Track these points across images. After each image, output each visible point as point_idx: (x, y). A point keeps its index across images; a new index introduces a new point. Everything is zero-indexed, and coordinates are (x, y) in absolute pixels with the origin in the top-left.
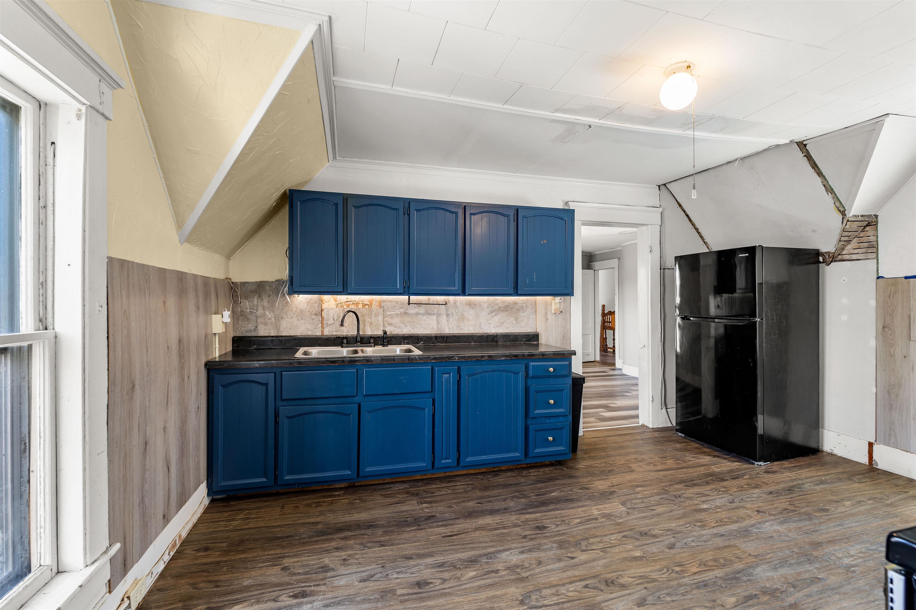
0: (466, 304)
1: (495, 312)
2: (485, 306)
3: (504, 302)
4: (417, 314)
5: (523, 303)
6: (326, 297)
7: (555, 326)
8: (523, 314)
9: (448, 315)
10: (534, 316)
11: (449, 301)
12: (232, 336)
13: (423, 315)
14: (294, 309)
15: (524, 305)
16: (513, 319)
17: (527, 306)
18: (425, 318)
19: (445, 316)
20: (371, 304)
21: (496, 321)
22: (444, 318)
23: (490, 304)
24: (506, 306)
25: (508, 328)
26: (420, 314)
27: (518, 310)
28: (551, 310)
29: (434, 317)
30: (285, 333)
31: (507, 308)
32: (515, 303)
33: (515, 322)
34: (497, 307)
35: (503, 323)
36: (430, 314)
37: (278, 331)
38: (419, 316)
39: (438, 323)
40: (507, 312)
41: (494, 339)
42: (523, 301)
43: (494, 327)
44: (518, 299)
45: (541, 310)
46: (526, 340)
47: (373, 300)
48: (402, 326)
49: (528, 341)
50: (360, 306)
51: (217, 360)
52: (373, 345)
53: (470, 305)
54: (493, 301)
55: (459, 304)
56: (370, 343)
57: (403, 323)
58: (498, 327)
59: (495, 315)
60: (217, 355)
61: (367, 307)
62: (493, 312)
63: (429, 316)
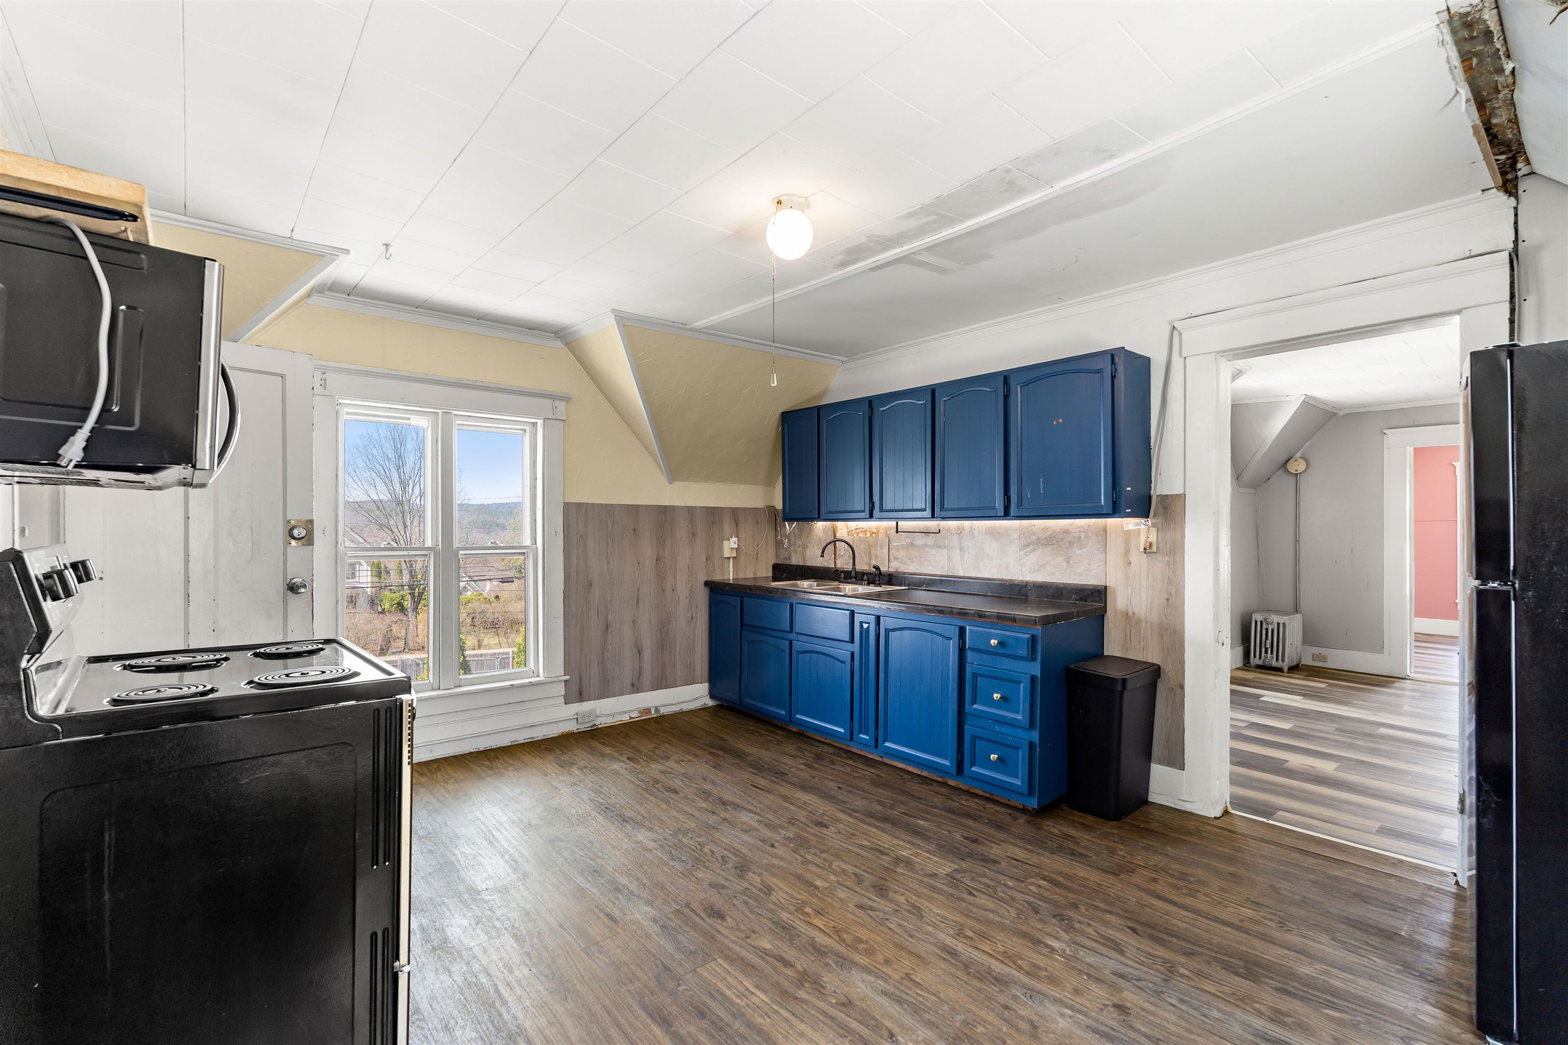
0: (986, 533)
1: (1031, 547)
2: (1015, 536)
3: (1046, 529)
4: (925, 546)
5: (1080, 532)
6: (840, 524)
7: (1148, 577)
8: (1080, 552)
9: (961, 549)
10: (1102, 556)
11: (963, 528)
12: (773, 561)
13: (932, 548)
14: (815, 538)
15: (1083, 535)
16: (1061, 559)
17: (1087, 537)
18: (933, 552)
19: (958, 551)
20: (878, 532)
21: (1033, 561)
22: (956, 554)
23: (1023, 533)
24: (1050, 536)
25: (1052, 574)
26: (928, 546)
27: (1071, 544)
28: (1138, 544)
29: (945, 551)
30: (809, 564)
31: (1050, 541)
32: (1066, 532)
33: (1065, 564)
34: (1034, 538)
35: (1044, 565)
36: (940, 547)
37: (804, 558)
38: (927, 549)
39: (949, 560)
40: (1051, 547)
41: (1023, 591)
42: (1081, 527)
43: (1029, 572)
44: (1071, 525)
45: (1115, 546)
46: (1077, 597)
47: (880, 527)
48: (909, 561)
49: (1080, 599)
50: (868, 534)
51: (731, 582)
52: (866, 583)
53: (992, 532)
54: (1027, 528)
55: (976, 532)
56: (862, 580)
57: (909, 558)
58: (1035, 571)
59: (1031, 552)
60: (731, 577)
61: (874, 535)
62: (1028, 546)
63: (939, 550)
